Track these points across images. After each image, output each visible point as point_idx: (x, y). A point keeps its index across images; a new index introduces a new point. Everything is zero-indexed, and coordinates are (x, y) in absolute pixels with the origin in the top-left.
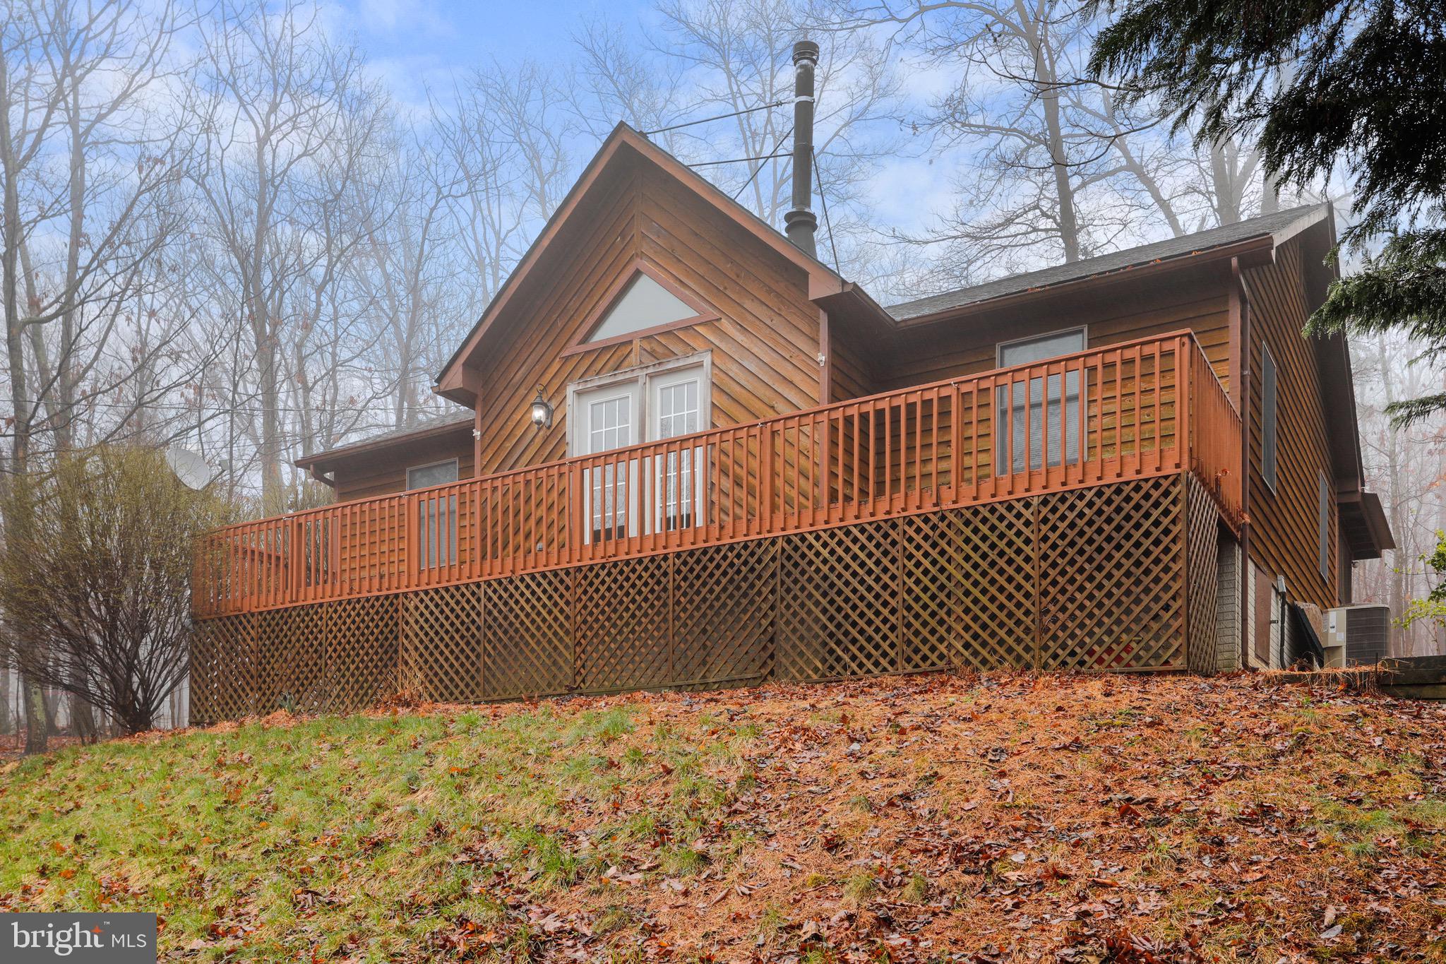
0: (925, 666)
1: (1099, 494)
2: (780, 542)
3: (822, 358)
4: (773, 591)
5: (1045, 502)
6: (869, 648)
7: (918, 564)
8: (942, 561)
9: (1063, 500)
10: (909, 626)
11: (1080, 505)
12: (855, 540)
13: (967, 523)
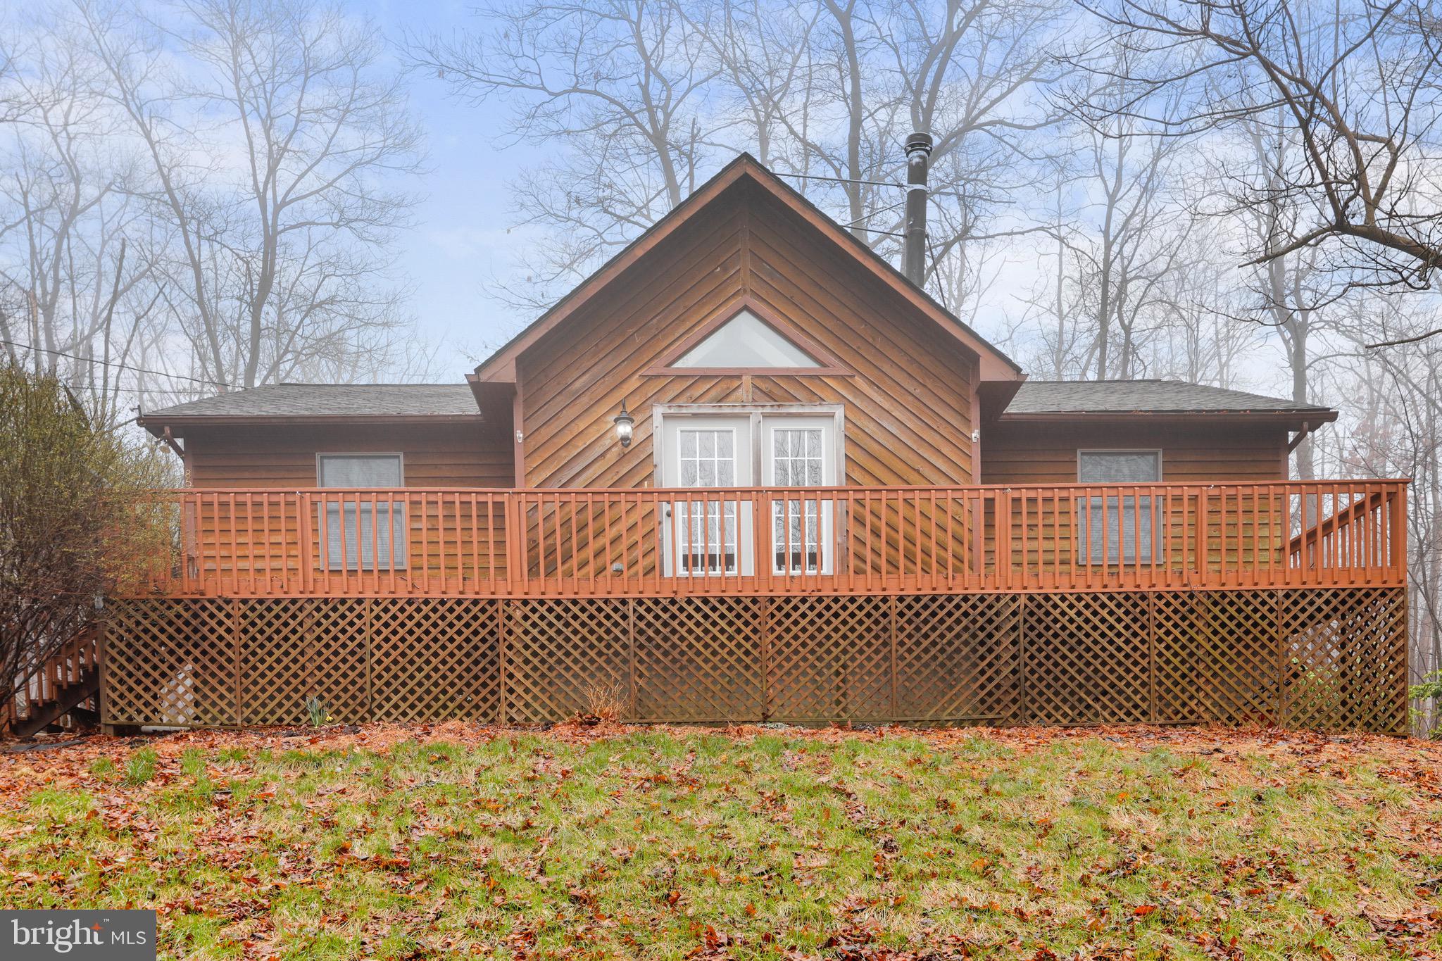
0: (1177, 719)
1: (1335, 595)
2: (1023, 600)
3: (975, 435)
4: (1014, 643)
5: (1287, 596)
6: (1121, 699)
7: (1168, 633)
8: (1192, 632)
9: (1303, 596)
10: (1160, 683)
11: (1319, 602)
12: (1103, 606)
13: (1215, 604)
